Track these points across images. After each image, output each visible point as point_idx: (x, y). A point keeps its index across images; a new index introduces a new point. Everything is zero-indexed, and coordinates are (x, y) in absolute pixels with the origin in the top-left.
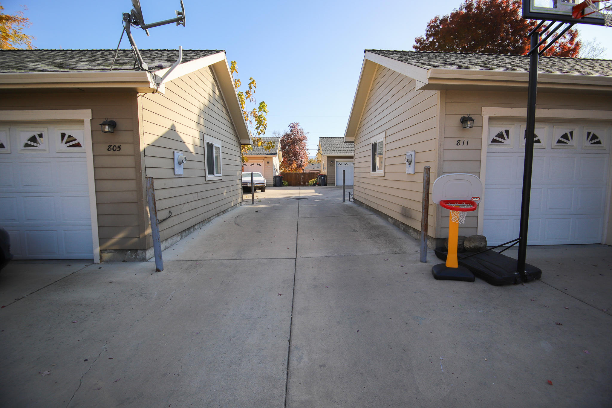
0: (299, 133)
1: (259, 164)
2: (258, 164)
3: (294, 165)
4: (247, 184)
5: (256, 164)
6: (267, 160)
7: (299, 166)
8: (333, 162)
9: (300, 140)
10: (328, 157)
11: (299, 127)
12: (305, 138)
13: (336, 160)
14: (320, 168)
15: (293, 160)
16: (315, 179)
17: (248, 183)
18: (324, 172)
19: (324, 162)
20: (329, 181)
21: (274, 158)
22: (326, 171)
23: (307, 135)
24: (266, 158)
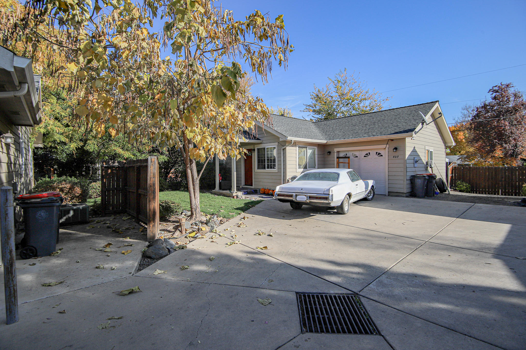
1: (379, 154)
2: (377, 153)
3: (499, 153)
4: (291, 196)
5: (373, 153)
6: (394, 145)
15: (496, 145)
17: (294, 194)
21: (408, 140)
24: (392, 140)
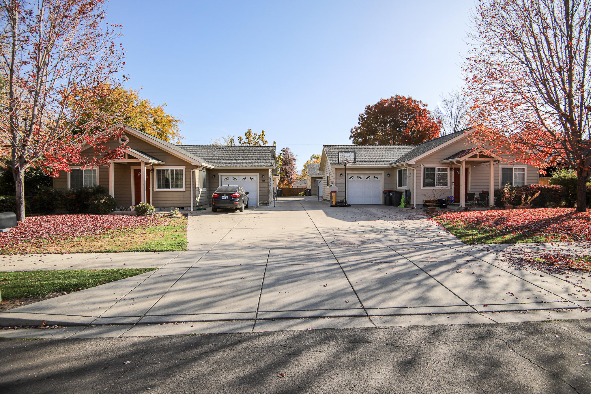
0: (290, 156)
3: (286, 182)
7: (290, 183)
8: (315, 181)
9: (291, 162)
10: (312, 178)
11: (289, 151)
12: (295, 160)
13: (317, 179)
14: (306, 184)
16: (303, 192)
18: (309, 187)
19: (309, 181)
20: (313, 193)
22: (311, 186)
23: (296, 158)
